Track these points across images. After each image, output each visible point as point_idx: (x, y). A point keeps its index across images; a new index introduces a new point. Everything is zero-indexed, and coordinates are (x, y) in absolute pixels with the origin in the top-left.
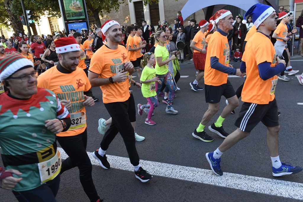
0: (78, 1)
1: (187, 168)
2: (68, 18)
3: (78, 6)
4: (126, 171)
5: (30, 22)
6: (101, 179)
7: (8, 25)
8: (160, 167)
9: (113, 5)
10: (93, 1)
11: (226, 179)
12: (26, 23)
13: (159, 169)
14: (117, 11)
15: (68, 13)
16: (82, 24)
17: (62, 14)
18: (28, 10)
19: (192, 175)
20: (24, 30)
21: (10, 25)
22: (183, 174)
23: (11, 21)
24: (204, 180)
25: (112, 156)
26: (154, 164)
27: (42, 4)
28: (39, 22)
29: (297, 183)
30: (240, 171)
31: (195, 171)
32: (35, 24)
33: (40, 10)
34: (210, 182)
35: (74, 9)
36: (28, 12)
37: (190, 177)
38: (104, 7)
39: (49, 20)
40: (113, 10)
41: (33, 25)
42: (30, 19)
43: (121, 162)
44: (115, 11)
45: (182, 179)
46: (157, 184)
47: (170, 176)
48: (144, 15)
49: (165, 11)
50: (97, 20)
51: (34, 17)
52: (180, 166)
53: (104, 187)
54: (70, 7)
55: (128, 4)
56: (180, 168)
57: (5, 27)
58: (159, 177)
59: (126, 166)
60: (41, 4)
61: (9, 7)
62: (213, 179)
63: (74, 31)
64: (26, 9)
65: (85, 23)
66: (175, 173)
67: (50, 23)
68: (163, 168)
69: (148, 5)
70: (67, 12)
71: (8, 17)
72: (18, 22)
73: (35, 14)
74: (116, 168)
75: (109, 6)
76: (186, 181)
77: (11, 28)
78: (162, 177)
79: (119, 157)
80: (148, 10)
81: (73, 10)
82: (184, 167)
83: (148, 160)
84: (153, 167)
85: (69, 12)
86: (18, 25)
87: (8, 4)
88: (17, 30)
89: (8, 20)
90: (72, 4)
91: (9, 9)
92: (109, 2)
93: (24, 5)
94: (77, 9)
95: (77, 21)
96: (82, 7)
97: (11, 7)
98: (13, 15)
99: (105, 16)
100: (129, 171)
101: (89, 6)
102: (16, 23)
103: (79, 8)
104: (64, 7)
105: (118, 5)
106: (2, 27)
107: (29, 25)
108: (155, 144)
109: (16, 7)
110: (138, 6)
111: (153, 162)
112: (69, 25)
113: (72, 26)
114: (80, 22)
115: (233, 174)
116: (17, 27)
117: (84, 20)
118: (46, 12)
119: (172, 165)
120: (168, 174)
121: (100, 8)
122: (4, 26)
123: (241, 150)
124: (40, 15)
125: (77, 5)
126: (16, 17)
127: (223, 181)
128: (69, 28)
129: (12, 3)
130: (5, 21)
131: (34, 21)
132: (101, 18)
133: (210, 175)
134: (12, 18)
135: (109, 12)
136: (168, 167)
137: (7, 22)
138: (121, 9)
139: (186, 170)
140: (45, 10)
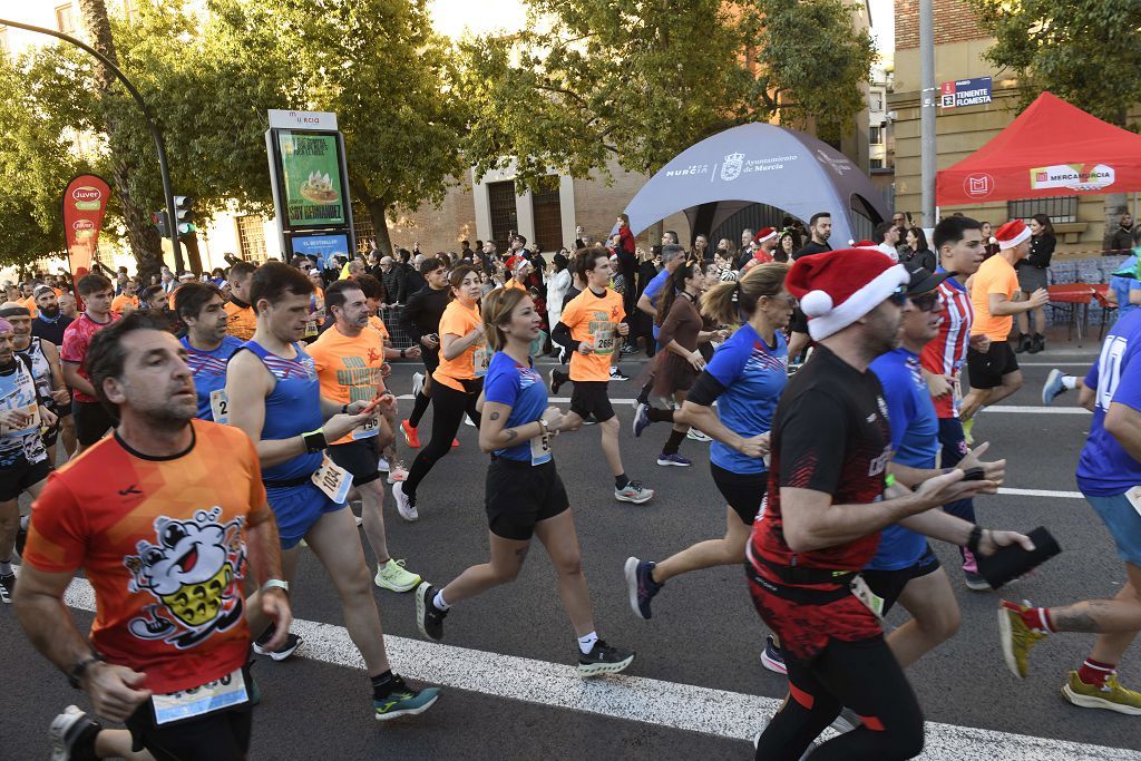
0: (327, 176)
1: (630, 679)
2: (293, 223)
3: (325, 190)
5: (183, 228)
7: (117, 237)
8: (547, 678)
9: (427, 188)
10: (369, 176)
11: (747, 715)
12: (171, 232)
13: (543, 683)
14: (438, 206)
15: (296, 208)
16: (334, 241)
17: (276, 209)
18: (180, 195)
19: (644, 701)
20: (161, 253)
21: (123, 237)
22: (618, 700)
23: (128, 224)
24: (680, 718)
25: (402, 639)
26: (531, 667)
28: (207, 230)
29: (953, 726)
31: (655, 690)
32: (198, 236)
33: (212, 195)
34: (700, 725)
35: (312, 196)
36: (179, 201)
37: (638, 710)
38: (399, 194)
39: (239, 226)
40: (426, 204)
41: (190, 239)
42: (182, 221)
43: (428, 657)
44: (433, 205)
45: (615, 715)
46: (537, 729)
47: (579, 705)
49: (578, 213)
51: (197, 217)
54: (302, 192)
55: (469, 189)
57: (108, 243)
58: (543, 707)
59: (442, 673)
60: (218, 178)
61: (127, 186)
62: (707, 716)
64: (174, 192)
65: (344, 237)
67: (241, 232)
68: (559, 679)
69: (528, 195)
70: (294, 205)
71: (119, 212)
72: (149, 228)
73: (198, 207)
74: (412, 677)
75: (417, 192)
76: (627, 721)
77: (125, 244)
78: (552, 708)
79: (423, 643)
81: (312, 200)
83: (511, 653)
84: (526, 675)
85: (299, 204)
86: (146, 237)
87: (124, 176)
88: (142, 250)
89: (118, 221)
90: (310, 184)
91: (125, 191)
92: (417, 182)
93: (169, 181)
94: (322, 198)
95: (319, 230)
96: (338, 192)
97: (133, 186)
98: (137, 210)
99: (403, 220)
101: (358, 190)
102: (142, 230)
103: (328, 193)
104: (285, 191)
105: (442, 189)
106: (101, 240)
107: (179, 238)
108: (536, 604)
109: (145, 187)
110: (501, 195)
111: (528, 661)
112: (295, 241)
113: (305, 243)
114: (328, 234)
115: (769, 700)
116: (143, 243)
117: (339, 230)
118: (233, 203)
120: (572, 697)
121: (390, 197)
122: (107, 239)
124: (213, 209)
125: (323, 187)
126: (140, 213)
127: (739, 720)
128: (296, 249)
129: (134, 174)
130: (111, 226)
131: (194, 227)
132: (390, 224)
133: (699, 702)
134: (132, 216)
135: (415, 210)
136: (572, 678)
137: (115, 227)
138: (452, 201)
139: (628, 687)
140: (228, 197)
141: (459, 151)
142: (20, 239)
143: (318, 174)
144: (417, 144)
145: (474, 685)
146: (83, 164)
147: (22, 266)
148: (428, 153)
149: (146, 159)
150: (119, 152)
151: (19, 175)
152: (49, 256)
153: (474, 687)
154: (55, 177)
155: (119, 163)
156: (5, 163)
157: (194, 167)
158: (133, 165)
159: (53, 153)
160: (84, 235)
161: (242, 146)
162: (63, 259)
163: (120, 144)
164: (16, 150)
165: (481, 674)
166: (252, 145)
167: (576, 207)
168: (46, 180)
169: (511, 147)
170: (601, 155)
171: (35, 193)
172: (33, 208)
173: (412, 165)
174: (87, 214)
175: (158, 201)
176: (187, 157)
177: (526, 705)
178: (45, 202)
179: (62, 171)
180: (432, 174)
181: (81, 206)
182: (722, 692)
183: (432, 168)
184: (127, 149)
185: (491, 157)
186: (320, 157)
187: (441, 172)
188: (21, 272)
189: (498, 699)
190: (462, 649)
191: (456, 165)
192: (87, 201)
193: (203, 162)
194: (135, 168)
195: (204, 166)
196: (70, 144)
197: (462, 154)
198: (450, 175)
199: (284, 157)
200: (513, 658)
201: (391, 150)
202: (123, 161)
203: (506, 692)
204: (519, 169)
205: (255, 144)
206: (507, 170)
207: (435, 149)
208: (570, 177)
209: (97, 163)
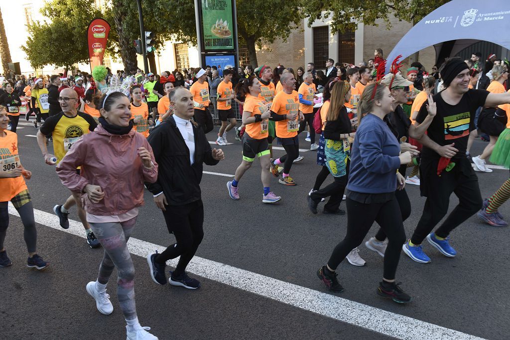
0: (226, 22)
1: (397, 316)
2: (207, 48)
3: (224, 30)
4: (289, 305)
5: (149, 49)
6: (248, 313)
7: (114, 53)
8: (348, 308)
9: (280, 30)
10: (248, 23)
12: (143, 52)
13: (346, 311)
14: (285, 40)
15: (209, 39)
16: (227, 59)
17: (198, 40)
18: (147, 31)
19: (405, 329)
20: (136, 62)
21: (117, 53)
22: (390, 326)
23: (120, 46)
25: (267, 277)
26: (339, 301)
27: (170, 22)
28: (160, 51)
30: (495, 336)
31: (412, 324)
32: (156, 54)
33: (165, 32)
35: (217, 33)
36: (148, 34)
37: (402, 334)
38: (264, 33)
39: (176, 49)
40: (279, 40)
41: (150, 57)
42: (149, 45)
43: (281, 289)
44: (282, 40)
45: (388, 334)
47: (367, 326)
48: (328, 50)
49: (364, 45)
50: (251, 53)
51: (156, 43)
52: (384, 311)
53: (253, 328)
54: (212, 31)
55: (303, 31)
56: (383, 314)
57: (109, 56)
58: (345, 324)
59: (289, 298)
60: (167, 24)
61: (121, 25)
63: (215, 68)
64: (146, 29)
65: (233, 56)
66: (375, 321)
67: (176, 53)
68: (354, 310)
69: (337, 33)
70: (207, 38)
71: (116, 40)
72: (131, 48)
73: (156, 37)
74: (273, 298)
75: (274, 32)
77: (118, 57)
78: (351, 325)
79: (278, 281)
80: (336, 42)
81: (217, 35)
82: (392, 314)
84: (335, 305)
85: (211, 38)
86: (130, 53)
87: (120, 20)
88: (127, 61)
89: (115, 44)
90: (216, 26)
91: (120, 28)
92: (274, 26)
93: (143, 23)
94: (222, 34)
95: (219, 53)
96: (231, 31)
97: (124, 26)
98: (125, 39)
99: (265, 47)
100: (294, 307)
101: (242, 30)
102: (128, 49)
103: (226, 32)
104: (203, 29)
105: (288, 30)
106: (106, 55)
107: (147, 54)
109: (131, 26)
110: (320, 34)
112: (207, 58)
113: (212, 60)
114: (225, 55)
116: (128, 56)
117: (230, 53)
118: (176, 35)
119: (370, 307)
120: (362, 321)
121: (258, 34)
122: (109, 54)
123: (497, 298)
124: (164, 39)
125: (224, 28)
126: (127, 40)
129: (125, 19)
130: (111, 47)
131: (154, 49)
132: (257, 48)
133: (438, 334)
134: (123, 42)
135: (272, 42)
136: (362, 310)
137: (114, 48)
138: (292, 37)
139: (395, 320)
140: (173, 33)
141: (299, 8)
142: (67, 52)
143: (221, 20)
144: (276, 3)
145: (307, 307)
146: (98, 13)
147: (67, 66)
148: (282, 9)
149: (131, 11)
150: (117, 6)
151: (67, 18)
152: (81, 62)
153: (307, 308)
154: (85, 19)
155: (117, 13)
156: (60, 11)
157: (156, 16)
158: (124, 14)
159: (84, 7)
160: (98, 51)
161: (182, 4)
162: (88, 64)
163: (118, 2)
164: (66, 4)
165: (311, 301)
166: (187, 3)
167: (364, 42)
168: (80, 20)
169: (330, 6)
170: (384, 11)
171: (74, 28)
172: (73, 35)
173: (272, 16)
174: (99, 40)
175: (137, 33)
176: (152, 10)
177: (337, 322)
178: (79, 33)
179: (88, 16)
180: (283, 22)
181: (96, 35)
182: (453, 331)
183: (284, 18)
184: (122, 5)
185: (317, 12)
186: (222, 11)
187: (289, 20)
188: (67, 70)
189: (320, 316)
190: (299, 287)
191: (297, 16)
192: (99, 33)
193: (161, 13)
194: (125, 15)
195: (161, 15)
196: (93, 2)
197: (300, 10)
198: (293, 22)
199: (204, 11)
200: (328, 295)
201: (260, 7)
202: (119, 12)
203: (325, 313)
204: (334, 19)
205: (188, 3)
206: (327, 20)
207: (286, 7)
208: (363, 24)
209: (106, 12)
